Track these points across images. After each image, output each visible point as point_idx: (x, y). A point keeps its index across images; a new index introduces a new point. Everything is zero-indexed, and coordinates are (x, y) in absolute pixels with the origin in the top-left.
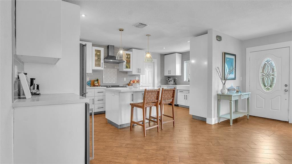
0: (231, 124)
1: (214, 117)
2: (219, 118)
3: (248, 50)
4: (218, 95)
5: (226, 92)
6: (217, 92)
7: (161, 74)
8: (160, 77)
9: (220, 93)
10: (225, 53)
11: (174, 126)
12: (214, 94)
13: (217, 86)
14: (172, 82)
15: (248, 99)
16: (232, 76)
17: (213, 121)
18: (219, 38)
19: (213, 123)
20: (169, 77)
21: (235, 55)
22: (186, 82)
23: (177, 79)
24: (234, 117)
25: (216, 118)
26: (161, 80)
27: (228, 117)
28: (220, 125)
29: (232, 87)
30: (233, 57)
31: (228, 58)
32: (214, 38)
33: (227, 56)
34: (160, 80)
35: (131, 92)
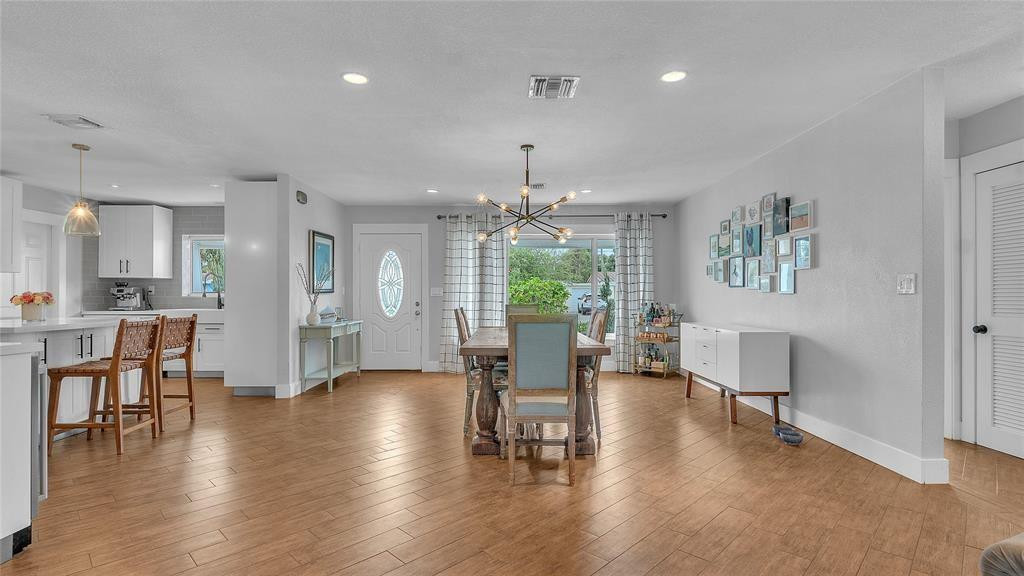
0: (330, 389)
1: (294, 381)
2: (303, 380)
3: (358, 228)
4: (300, 328)
5: (319, 322)
6: (299, 321)
7: (85, 271)
8: (79, 282)
9: (305, 323)
10: (314, 232)
11: (192, 418)
12: (293, 327)
13: (301, 307)
14: (137, 301)
15: (358, 333)
16: (327, 285)
17: (291, 389)
18: (302, 197)
19: (292, 395)
20: (121, 284)
21: (331, 238)
22: (189, 298)
23: (152, 288)
24: (336, 373)
25: (298, 383)
26: (85, 294)
27: (324, 375)
28: (308, 396)
29: (327, 309)
30: (329, 242)
31: (320, 244)
32: (293, 197)
33: (318, 239)
34: (78, 293)
35: (36, 333)
